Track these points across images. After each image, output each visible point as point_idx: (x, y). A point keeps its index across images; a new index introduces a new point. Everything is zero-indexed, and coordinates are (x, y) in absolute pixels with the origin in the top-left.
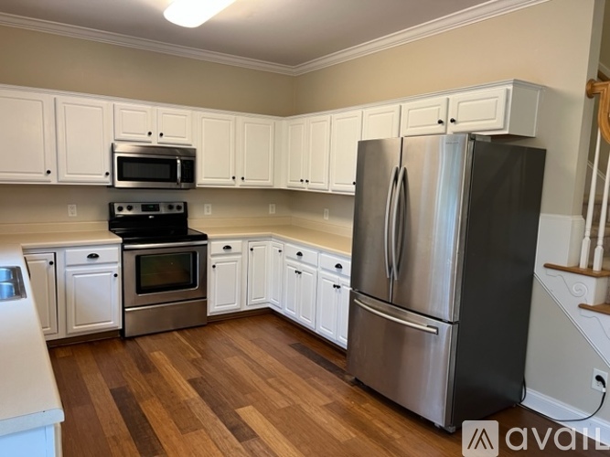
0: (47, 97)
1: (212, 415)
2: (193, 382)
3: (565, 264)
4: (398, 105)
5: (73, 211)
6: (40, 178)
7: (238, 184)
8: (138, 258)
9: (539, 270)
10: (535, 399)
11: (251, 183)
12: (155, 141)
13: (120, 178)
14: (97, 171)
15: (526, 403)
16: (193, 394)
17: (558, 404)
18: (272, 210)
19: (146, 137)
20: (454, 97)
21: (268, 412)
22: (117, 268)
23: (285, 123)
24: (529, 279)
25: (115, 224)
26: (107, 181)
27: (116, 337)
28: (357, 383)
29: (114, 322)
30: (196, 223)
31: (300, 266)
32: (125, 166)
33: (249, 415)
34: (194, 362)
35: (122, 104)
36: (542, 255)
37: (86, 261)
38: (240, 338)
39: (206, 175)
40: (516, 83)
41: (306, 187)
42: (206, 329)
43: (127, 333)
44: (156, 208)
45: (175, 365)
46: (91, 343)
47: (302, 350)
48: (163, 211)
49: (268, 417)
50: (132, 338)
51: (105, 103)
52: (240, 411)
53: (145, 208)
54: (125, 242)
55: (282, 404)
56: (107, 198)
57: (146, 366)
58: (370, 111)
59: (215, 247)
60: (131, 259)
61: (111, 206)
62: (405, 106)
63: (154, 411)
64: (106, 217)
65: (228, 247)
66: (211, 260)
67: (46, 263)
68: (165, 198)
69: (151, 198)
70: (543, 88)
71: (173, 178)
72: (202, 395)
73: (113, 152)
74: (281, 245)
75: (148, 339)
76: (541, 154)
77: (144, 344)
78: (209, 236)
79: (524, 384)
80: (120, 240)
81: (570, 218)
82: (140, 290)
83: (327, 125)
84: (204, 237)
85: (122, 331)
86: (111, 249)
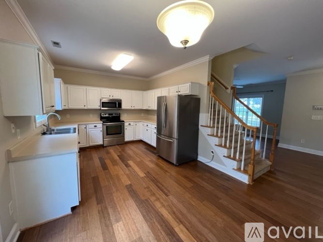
0: (84, 88)
1: (121, 162)
2: (118, 156)
3: (204, 125)
4: (168, 88)
5: (91, 115)
6: (82, 107)
7: (133, 108)
8: (107, 127)
9: (200, 127)
10: (200, 158)
11: (136, 108)
12: (111, 98)
13: (103, 107)
14: (97, 105)
15: (198, 159)
16: (118, 158)
17: (203, 158)
18: (143, 115)
19: (109, 97)
20: (180, 86)
21: (135, 162)
22: (101, 129)
23: (145, 92)
24: (198, 129)
25: (102, 118)
26: (99, 108)
27: (101, 147)
28: (159, 156)
29: (101, 143)
30: (122, 118)
31: (148, 128)
32: (104, 104)
33: (131, 163)
34: (120, 152)
35: (102, 89)
36: (200, 123)
37: (94, 127)
38: (133, 147)
39: (124, 106)
40: (191, 82)
41: (150, 109)
42: (124, 145)
43: (105, 145)
44: (112, 114)
45: (115, 152)
46: (95, 148)
47: (147, 149)
48: (114, 115)
49: (135, 163)
50: (106, 147)
51: (98, 89)
52: (128, 162)
53: (109, 114)
54: (103, 123)
55: (139, 160)
56: (100, 112)
57: (108, 153)
58: (163, 89)
59: (126, 124)
60: (105, 127)
61: (101, 114)
62: (170, 88)
63: (108, 162)
64: (100, 117)
65: (130, 124)
66: (125, 127)
67: (84, 128)
68: (114, 112)
69: (111, 112)
70: (199, 84)
71: (116, 107)
72: (120, 158)
73: (101, 101)
74: (143, 123)
75: (109, 147)
76: (199, 99)
77: (108, 148)
78: (125, 121)
79: (197, 155)
80: (102, 122)
81: (205, 114)
82: (107, 135)
83: (154, 93)
84: (123, 121)
85: (103, 145)
86: (100, 125)
